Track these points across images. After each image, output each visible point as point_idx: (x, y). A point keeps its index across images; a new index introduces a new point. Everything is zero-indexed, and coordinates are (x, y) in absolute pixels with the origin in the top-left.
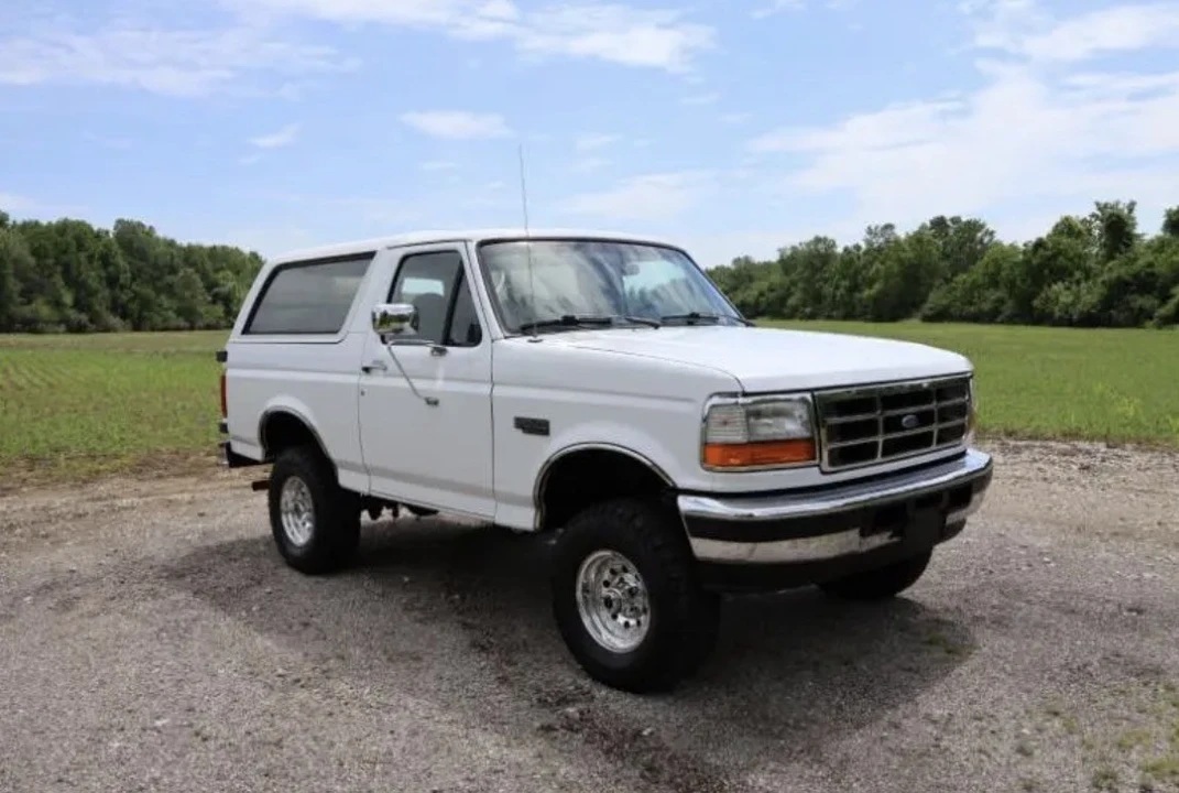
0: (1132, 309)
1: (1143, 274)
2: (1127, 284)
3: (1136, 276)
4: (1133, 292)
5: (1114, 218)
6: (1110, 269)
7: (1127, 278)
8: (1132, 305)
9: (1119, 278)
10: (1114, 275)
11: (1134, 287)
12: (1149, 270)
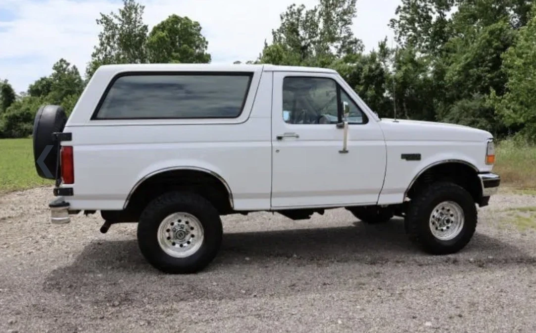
0: (22, 130)
1: (25, 113)
2: (17, 118)
3: (22, 114)
4: (20, 122)
5: (6, 87)
6: (9, 111)
7: (18, 115)
8: (21, 128)
9: (14, 115)
10: (12, 113)
11: (21, 120)
12: (27, 111)
